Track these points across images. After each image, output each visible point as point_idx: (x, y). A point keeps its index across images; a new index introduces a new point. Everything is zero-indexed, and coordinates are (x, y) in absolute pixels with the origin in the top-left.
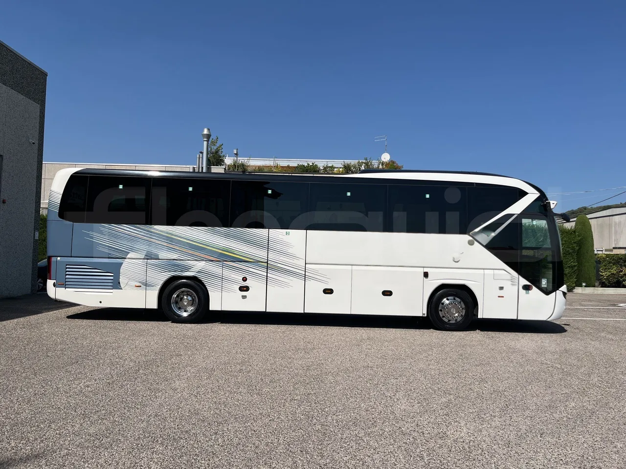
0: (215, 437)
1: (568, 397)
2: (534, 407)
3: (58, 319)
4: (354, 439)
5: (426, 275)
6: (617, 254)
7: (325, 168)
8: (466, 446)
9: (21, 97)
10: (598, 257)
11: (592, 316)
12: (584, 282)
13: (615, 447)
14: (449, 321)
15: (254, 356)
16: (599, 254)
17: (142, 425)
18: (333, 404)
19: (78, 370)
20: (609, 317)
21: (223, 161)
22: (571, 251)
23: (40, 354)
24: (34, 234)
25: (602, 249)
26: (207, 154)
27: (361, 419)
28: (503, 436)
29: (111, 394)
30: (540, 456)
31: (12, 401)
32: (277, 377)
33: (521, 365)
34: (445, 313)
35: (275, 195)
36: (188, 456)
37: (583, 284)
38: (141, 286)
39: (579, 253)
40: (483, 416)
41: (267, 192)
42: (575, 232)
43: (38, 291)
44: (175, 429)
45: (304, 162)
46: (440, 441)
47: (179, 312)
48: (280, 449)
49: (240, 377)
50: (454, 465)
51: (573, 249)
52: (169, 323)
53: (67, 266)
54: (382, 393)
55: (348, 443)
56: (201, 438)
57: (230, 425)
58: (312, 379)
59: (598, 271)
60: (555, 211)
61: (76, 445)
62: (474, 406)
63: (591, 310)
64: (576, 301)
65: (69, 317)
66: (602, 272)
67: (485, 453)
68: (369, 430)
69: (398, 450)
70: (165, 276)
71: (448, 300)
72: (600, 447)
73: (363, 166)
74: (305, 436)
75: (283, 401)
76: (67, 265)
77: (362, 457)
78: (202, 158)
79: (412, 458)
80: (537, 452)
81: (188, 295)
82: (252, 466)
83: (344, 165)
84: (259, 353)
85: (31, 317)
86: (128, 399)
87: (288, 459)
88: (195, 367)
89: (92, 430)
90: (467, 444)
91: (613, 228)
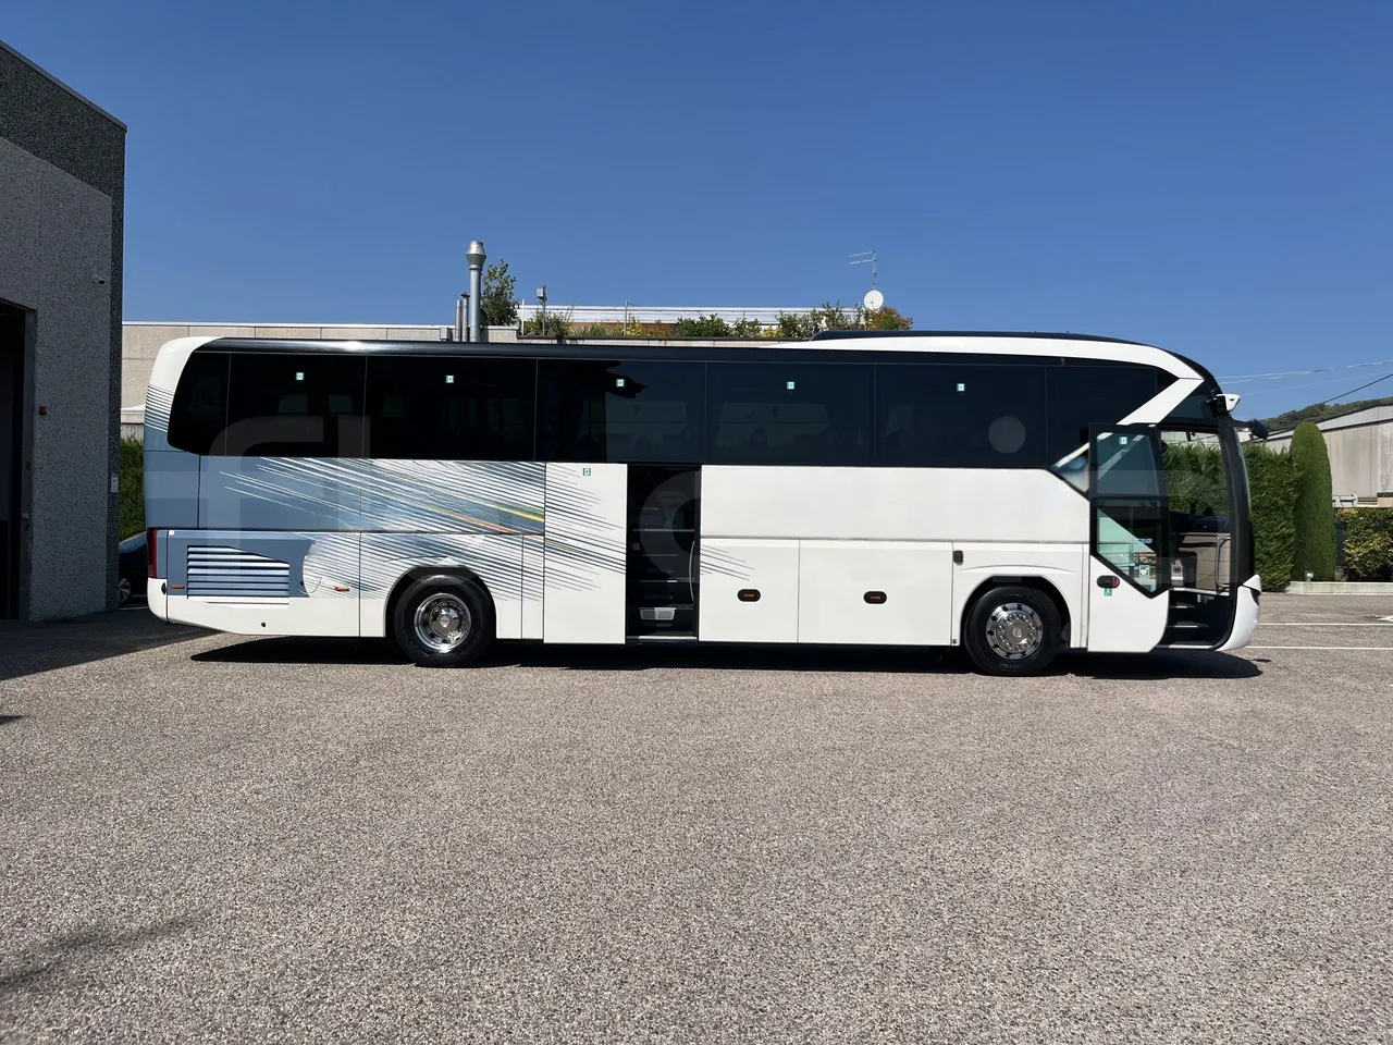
0: (525, 883)
1: (1246, 803)
2: (1174, 821)
3: (172, 661)
4: (804, 884)
5: (958, 557)
6: (1383, 509)
7: (740, 328)
8: (1028, 894)
9: (69, 179)
10: (1342, 516)
11: (1320, 642)
12: (1310, 571)
13: (1332, 895)
14: (1009, 654)
15: (595, 730)
16: (1343, 509)
17: (377, 862)
18: (761, 820)
19: (232, 762)
20: (1357, 644)
21: (514, 315)
22: (1281, 502)
23: (148, 731)
24: (110, 482)
25: (1351, 498)
26: (479, 298)
27: (819, 848)
28: (1105, 875)
29: (306, 805)
30: (1177, 911)
31: (104, 823)
32: (644, 771)
33: (1155, 743)
34: (1000, 639)
35: (631, 390)
36: (475, 916)
37: (1309, 575)
38: (348, 590)
39: (1298, 507)
40: (1067, 839)
41: (615, 383)
42: (1290, 460)
43: (122, 605)
44: (443, 869)
45: (693, 314)
46: (976, 886)
47: (431, 645)
48: (656, 903)
49: (568, 772)
50: (1002, 927)
51: (1286, 497)
52: (411, 668)
53: (190, 549)
54: (863, 798)
55: (791, 891)
56: (495, 883)
57: (554, 861)
58: (718, 774)
59: (1340, 546)
60: (1236, 417)
61: (249, 900)
62: (1051, 820)
63: (1320, 630)
64: (1290, 610)
65: (195, 658)
66: (1348, 548)
67: (1065, 906)
68: (835, 868)
69: (891, 902)
70: (401, 567)
71: (1005, 609)
72: (1301, 894)
73: (823, 321)
74: (705, 880)
75: (658, 816)
76: (189, 546)
77: (818, 915)
78: (468, 307)
79: (918, 916)
80: (1170, 904)
81: (448, 607)
82: (601, 932)
83: (782, 320)
84: (605, 724)
85: (116, 658)
86: (342, 815)
87: (672, 919)
88: (474, 752)
89: (277, 873)
90: (1030, 889)
91: (1379, 450)
